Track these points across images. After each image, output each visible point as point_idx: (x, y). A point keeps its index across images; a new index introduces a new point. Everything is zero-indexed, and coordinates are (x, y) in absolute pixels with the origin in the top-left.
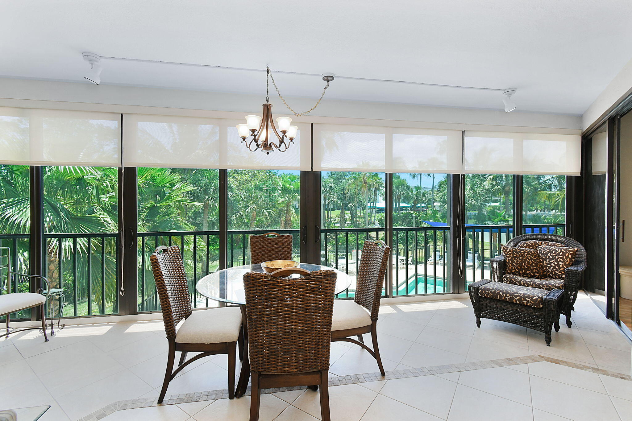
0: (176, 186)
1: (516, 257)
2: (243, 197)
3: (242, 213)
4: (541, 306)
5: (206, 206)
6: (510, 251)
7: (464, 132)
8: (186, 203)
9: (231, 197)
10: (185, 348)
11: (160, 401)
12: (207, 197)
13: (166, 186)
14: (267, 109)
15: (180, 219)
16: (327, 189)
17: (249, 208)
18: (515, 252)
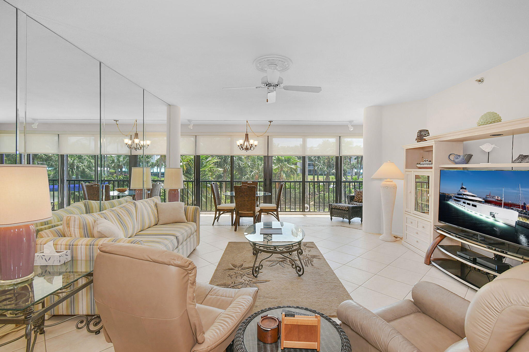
0: (208, 159)
1: (359, 194)
2: (249, 165)
3: (248, 176)
4: (347, 209)
5: (225, 171)
6: (357, 192)
7: (340, 137)
8: (214, 169)
9: (241, 165)
10: (220, 210)
11: (213, 225)
12: (226, 165)
13: (203, 159)
14: (247, 135)
15: (210, 178)
16: (315, 158)
17: (253, 172)
18: (360, 192)
